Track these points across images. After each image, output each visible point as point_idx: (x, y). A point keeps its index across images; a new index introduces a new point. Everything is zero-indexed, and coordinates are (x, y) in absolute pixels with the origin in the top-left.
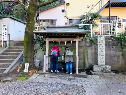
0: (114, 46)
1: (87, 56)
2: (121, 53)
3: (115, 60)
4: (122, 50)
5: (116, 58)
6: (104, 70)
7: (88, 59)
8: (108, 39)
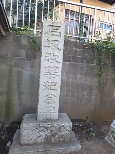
0: (85, 65)
1: (19, 87)
2: (96, 80)
3: (84, 95)
4: (99, 75)
5: (85, 93)
6: (54, 135)
7: (20, 93)
8: (74, 46)
